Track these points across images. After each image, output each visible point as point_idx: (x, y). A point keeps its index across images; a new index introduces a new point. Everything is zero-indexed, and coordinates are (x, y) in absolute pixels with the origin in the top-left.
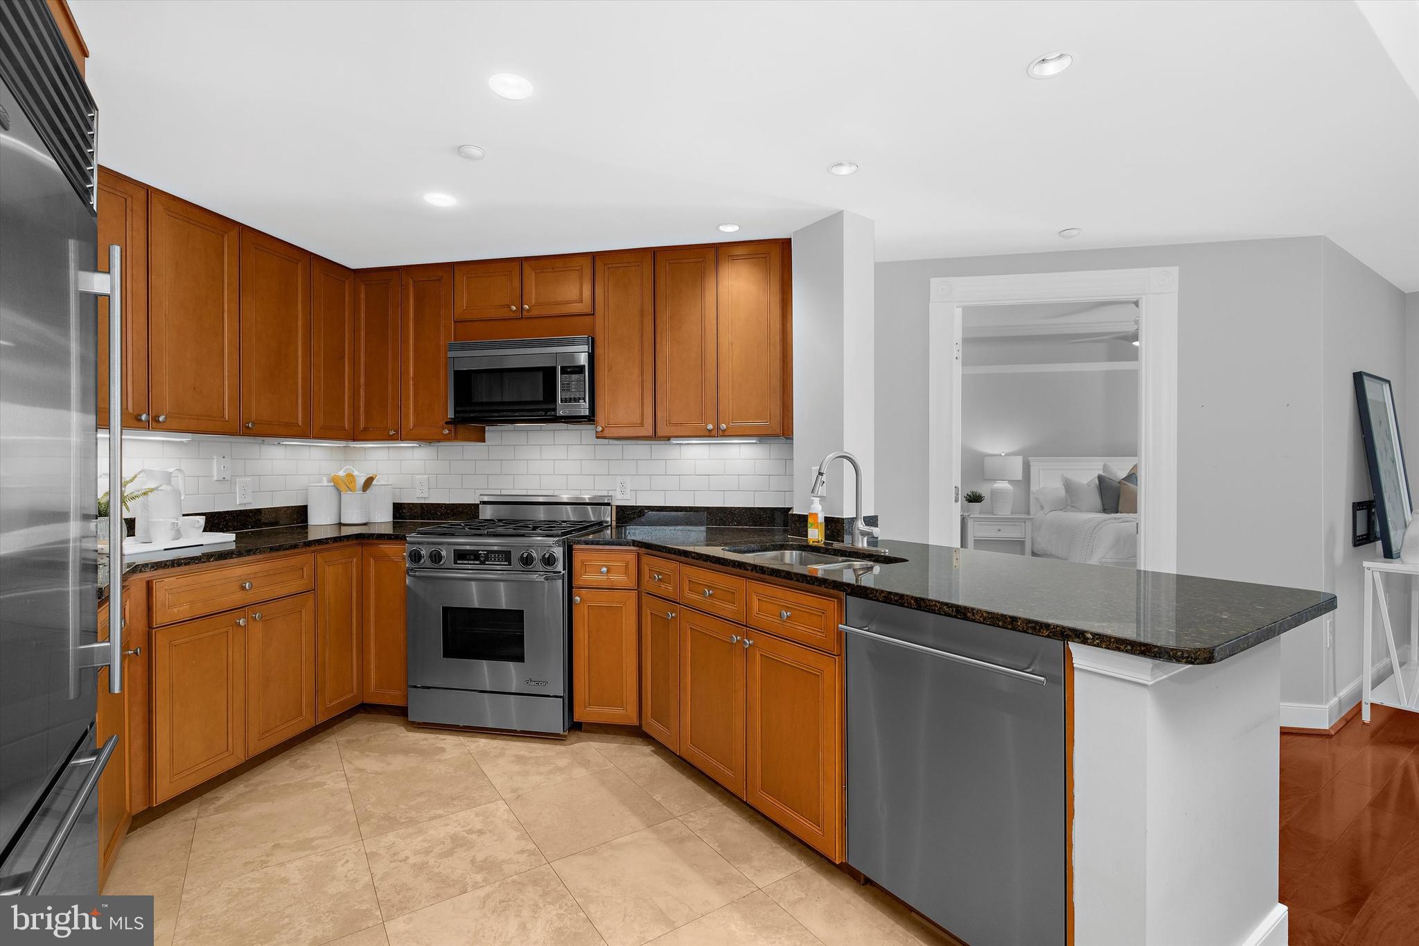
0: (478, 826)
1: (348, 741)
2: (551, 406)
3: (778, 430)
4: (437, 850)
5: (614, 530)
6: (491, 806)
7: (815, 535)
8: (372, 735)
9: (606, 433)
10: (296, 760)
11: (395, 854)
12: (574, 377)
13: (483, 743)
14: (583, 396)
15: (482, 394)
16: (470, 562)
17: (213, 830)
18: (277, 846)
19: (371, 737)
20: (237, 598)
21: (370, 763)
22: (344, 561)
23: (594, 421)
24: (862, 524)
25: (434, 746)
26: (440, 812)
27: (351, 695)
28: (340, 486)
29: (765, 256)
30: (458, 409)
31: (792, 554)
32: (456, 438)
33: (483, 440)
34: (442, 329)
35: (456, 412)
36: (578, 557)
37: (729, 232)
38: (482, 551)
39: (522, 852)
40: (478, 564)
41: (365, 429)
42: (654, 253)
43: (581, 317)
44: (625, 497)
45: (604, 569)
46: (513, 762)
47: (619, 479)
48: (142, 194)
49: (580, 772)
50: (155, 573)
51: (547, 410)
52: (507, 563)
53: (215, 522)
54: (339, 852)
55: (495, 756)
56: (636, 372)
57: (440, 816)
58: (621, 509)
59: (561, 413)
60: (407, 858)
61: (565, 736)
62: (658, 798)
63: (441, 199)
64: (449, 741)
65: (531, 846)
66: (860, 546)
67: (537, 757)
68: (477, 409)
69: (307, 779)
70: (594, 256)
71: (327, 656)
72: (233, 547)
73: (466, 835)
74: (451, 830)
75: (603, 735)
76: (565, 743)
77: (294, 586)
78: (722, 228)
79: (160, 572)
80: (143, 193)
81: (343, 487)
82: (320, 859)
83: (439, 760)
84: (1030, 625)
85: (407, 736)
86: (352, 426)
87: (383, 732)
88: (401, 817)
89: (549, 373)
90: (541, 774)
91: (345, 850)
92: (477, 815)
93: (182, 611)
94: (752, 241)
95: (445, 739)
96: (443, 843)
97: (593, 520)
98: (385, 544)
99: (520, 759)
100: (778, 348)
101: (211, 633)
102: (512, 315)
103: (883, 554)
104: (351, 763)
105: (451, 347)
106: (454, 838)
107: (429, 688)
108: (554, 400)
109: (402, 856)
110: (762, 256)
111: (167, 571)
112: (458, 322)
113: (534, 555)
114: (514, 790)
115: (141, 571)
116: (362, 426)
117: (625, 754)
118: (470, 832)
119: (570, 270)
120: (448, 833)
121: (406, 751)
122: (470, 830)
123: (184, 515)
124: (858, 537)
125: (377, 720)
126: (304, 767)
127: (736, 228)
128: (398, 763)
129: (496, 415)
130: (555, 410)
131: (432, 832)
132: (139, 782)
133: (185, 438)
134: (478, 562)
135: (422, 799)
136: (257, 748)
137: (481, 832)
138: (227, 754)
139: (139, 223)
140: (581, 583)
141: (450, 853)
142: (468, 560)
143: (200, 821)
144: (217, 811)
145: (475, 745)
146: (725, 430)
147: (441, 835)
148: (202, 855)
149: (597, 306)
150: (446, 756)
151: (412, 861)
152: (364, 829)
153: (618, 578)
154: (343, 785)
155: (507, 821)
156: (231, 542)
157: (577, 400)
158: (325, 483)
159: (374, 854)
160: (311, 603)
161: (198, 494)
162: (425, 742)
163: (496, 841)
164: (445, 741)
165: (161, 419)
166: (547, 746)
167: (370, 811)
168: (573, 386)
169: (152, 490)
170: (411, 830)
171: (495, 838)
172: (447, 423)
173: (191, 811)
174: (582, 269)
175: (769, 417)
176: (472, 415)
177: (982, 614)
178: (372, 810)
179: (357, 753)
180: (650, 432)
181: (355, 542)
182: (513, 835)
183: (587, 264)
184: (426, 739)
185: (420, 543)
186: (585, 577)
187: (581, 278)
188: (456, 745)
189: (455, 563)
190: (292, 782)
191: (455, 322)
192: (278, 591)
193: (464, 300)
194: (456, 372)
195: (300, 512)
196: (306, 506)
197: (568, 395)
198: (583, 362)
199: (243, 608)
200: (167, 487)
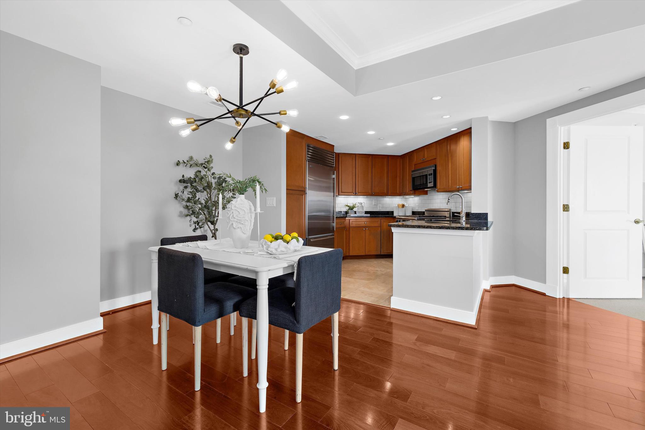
9: (439, 190)
12: (431, 176)
14: (432, 181)
15: (417, 182)
20: (364, 225)
23: (436, 187)
28: (398, 206)
30: (412, 187)
33: (427, 194)
34: (412, 167)
41: (402, 193)
42: (447, 138)
43: (434, 160)
44: (453, 209)
48: (354, 156)
50: (351, 218)
53: (366, 212)
58: (453, 213)
63: (390, 144)
68: (416, 186)
71: (384, 241)
77: (376, 225)
78: (452, 130)
89: (426, 176)
93: (354, 225)
101: (359, 230)
102: (422, 162)
105: (413, 171)
108: (427, 183)
115: (348, 217)
119: (432, 147)
123: (363, 211)
129: (418, 188)
130: (427, 185)
132: (347, 251)
136: (368, 253)
139: (354, 161)
146: (462, 188)
149: (436, 156)
156: (368, 216)
158: (396, 206)
160: (379, 229)
161: (369, 208)
168: (430, 179)
169: (358, 206)
172: (411, 191)
174: (435, 146)
176: (415, 188)
181: (392, 218)
187: (434, 149)
191: (415, 165)
192: (372, 225)
193: (415, 159)
194: (412, 178)
195: (392, 212)
196: (393, 211)
197: (430, 181)
198: (432, 172)
199: (365, 227)
200: (361, 206)
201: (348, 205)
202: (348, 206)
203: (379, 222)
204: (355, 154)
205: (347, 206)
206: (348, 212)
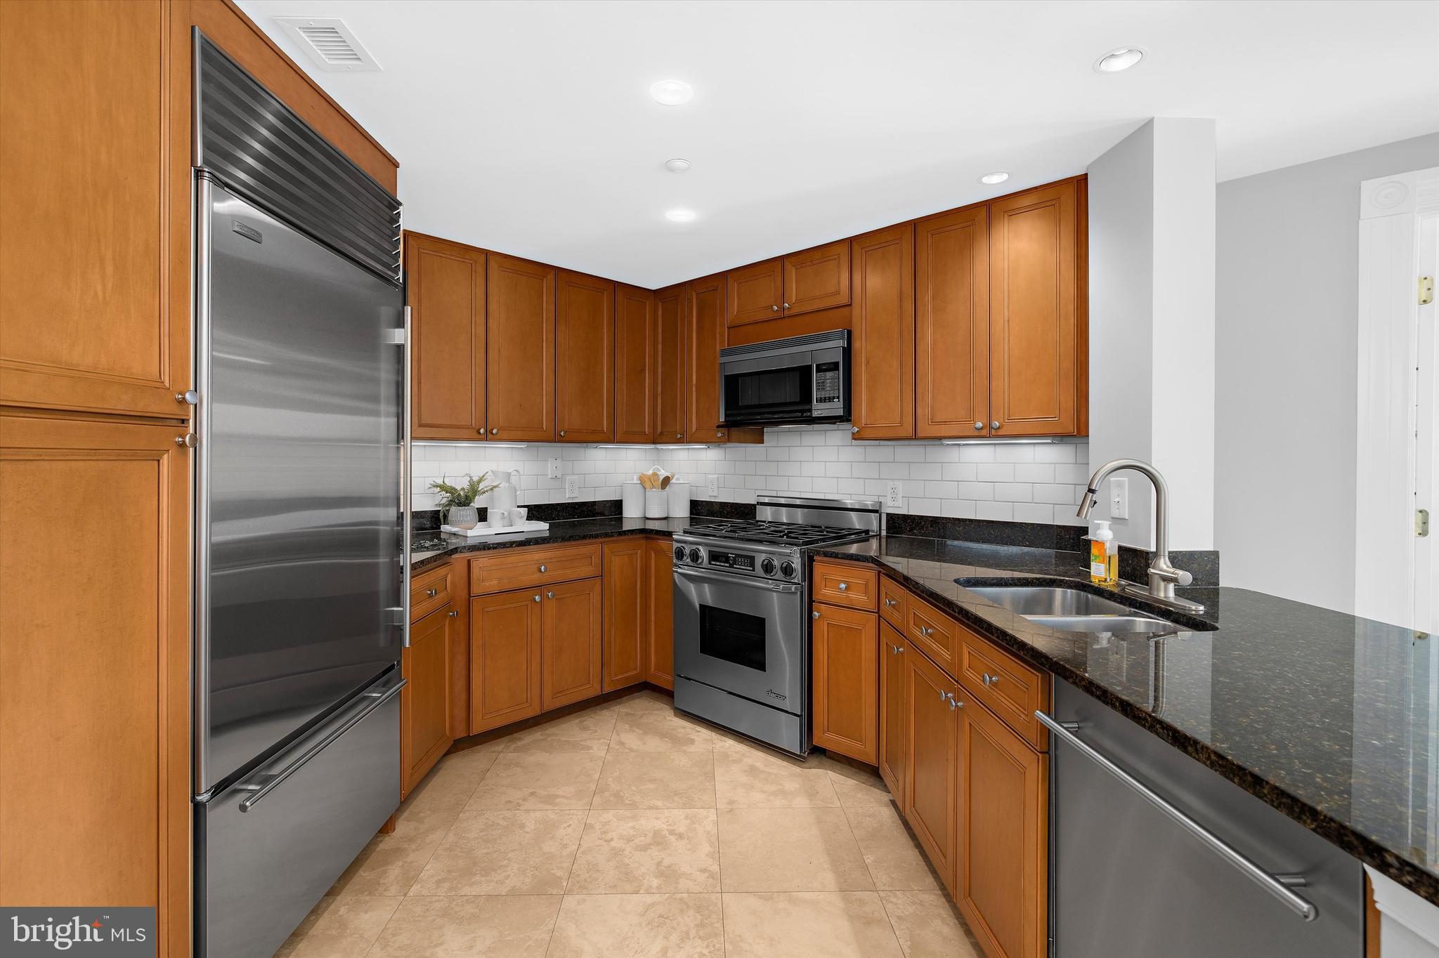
0: (682, 829)
1: (627, 714)
2: (807, 407)
3: (1071, 428)
4: (637, 841)
5: (884, 541)
6: (703, 812)
7: (1102, 571)
8: (646, 712)
9: (867, 434)
10: (583, 721)
11: (605, 832)
12: (829, 374)
13: (729, 744)
14: (836, 395)
15: (749, 397)
16: (722, 564)
17: (504, 765)
18: (533, 794)
19: (645, 714)
20: (534, 578)
21: (631, 739)
22: (630, 552)
23: (850, 420)
24: (1165, 564)
25: (688, 736)
26: (659, 804)
27: (635, 672)
28: (645, 483)
29: (1053, 202)
30: (728, 413)
31: (1064, 594)
32: (729, 440)
33: (762, 442)
34: (718, 336)
35: (726, 416)
36: (819, 569)
37: (996, 184)
38: (732, 554)
39: (704, 871)
40: (727, 567)
41: (662, 433)
42: (914, 226)
43: (838, 310)
44: (896, 504)
45: (843, 586)
46: (745, 771)
47: (890, 483)
48: (482, 258)
49: (802, 802)
50: (473, 554)
51: (802, 411)
52: (751, 569)
53: (535, 512)
54: (569, 815)
55: (733, 760)
56: (896, 364)
57: (657, 808)
58: (892, 518)
59: (815, 414)
60: (612, 839)
61: (804, 758)
62: (869, 859)
63: (681, 216)
64: (703, 734)
65: (715, 868)
66: (1162, 595)
67: (769, 772)
68: (743, 412)
69: (581, 741)
70: (851, 241)
71: (613, 634)
72: (547, 534)
73: (667, 835)
74: (658, 824)
75: (846, 766)
76: (804, 765)
77: (585, 570)
78: (985, 180)
79: (478, 553)
80: (483, 256)
81: (648, 485)
82: (553, 816)
83: (685, 752)
84: (1284, 800)
85: (671, 721)
86: (652, 431)
87: (656, 712)
88: (627, 798)
89: (805, 372)
90: (764, 792)
91: (573, 814)
92: (686, 818)
93: (492, 584)
94: (1036, 188)
95: (699, 732)
96: (645, 835)
97: (858, 528)
98: (664, 540)
99: (752, 771)
100: (1072, 321)
101: (514, 605)
102: (775, 316)
103: (1194, 613)
104: (618, 735)
105: (724, 353)
106: (657, 834)
107: (690, 679)
108: (810, 401)
109: (609, 836)
110: (1049, 204)
111: (483, 552)
112: (731, 327)
113: (776, 563)
114: (731, 802)
115: (461, 552)
116: (659, 430)
117: (859, 795)
118: (672, 832)
119: (830, 260)
120: (655, 827)
121: (663, 735)
122: (674, 830)
123: (518, 507)
124: (1159, 585)
125: (657, 699)
126: (586, 729)
127: (1005, 177)
128: (653, 744)
129: (759, 417)
130: (810, 410)
131: (643, 821)
132: (460, 713)
133: (523, 445)
134: (728, 565)
135: (652, 786)
136: (551, 704)
137: (680, 836)
138: (526, 705)
139: (481, 281)
140: (821, 598)
141: (644, 848)
142: (720, 562)
143: (501, 755)
144: (515, 751)
145: (722, 744)
146: (999, 428)
147: (648, 828)
148: (487, 785)
149: (854, 296)
150: (692, 749)
151: (613, 844)
152: (597, 800)
153: (858, 597)
154: (603, 754)
155: (708, 833)
156: (545, 530)
157: (831, 399)
158: (635, 481)
159: (592, 826)
160: (598, 587)
161: (537, 489)
162: (682, 730)
163: (689, 850)
164: (699, 733)
165: (494, 431)
166: (785, 763)
167: (609, 785)
168: (828, 385)
169: (496, 487)
170: (628, 813)
171: (689, 847)
172: (718, 427)
173: (499, 746)
174: (839, 259)
175: (1058, 411)
176: (739, 418)
177: (1209, 756)
178: (611, 783)
179: (627, 727)
180: (910, 432)
181: (641, 536)
182: (706, 848)
183: (844, 250)
184: (684, 728)
185: (685, 542)
186: (824, 591)
187: (839, 266)
188: (706, 740)
189: (710, 564)
190: (571, 740)
191: (729, 328)
192: (571, 574)
193: (735, 306)
194: (727, 377)
195: (617, 506)
196: (621, 501)
197: (823, 395)
198: (839, 358)
199: (539, 587)
200: (507, 485)
201: (449, 482)
202: (451, 490)
203: (596, 560)
204: (487, 253)
205: (443, 488)
206: (445, 517)
